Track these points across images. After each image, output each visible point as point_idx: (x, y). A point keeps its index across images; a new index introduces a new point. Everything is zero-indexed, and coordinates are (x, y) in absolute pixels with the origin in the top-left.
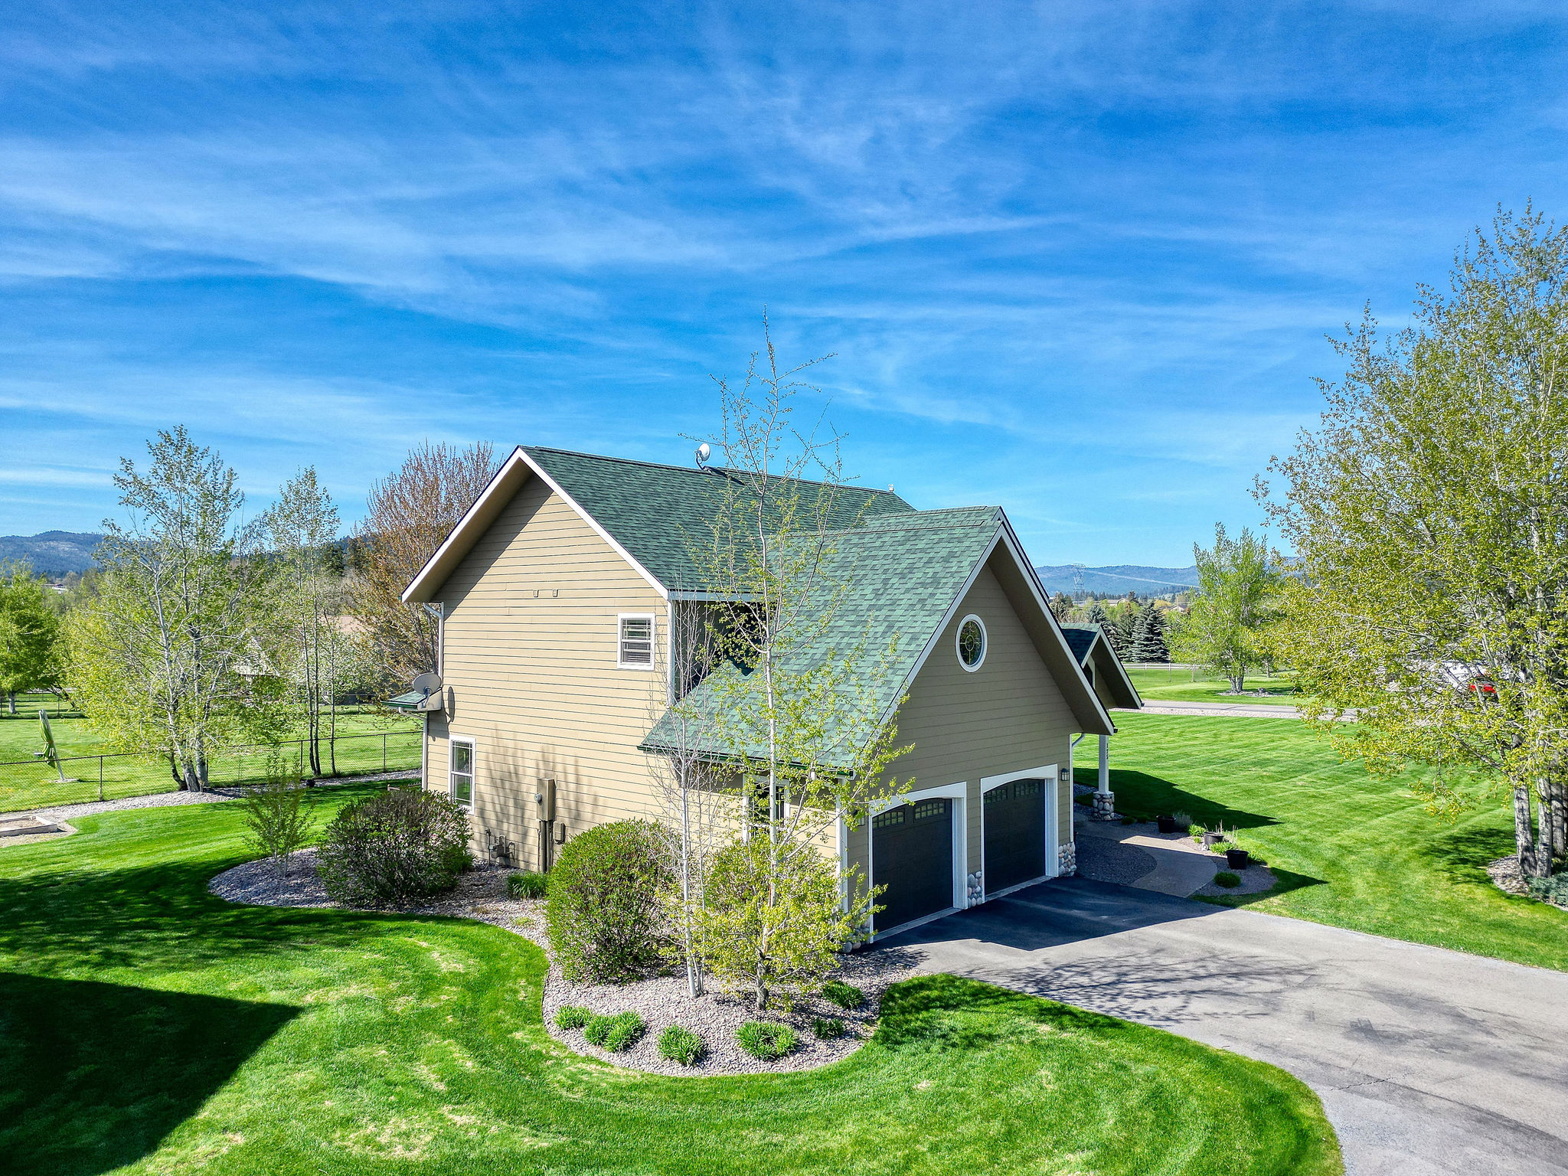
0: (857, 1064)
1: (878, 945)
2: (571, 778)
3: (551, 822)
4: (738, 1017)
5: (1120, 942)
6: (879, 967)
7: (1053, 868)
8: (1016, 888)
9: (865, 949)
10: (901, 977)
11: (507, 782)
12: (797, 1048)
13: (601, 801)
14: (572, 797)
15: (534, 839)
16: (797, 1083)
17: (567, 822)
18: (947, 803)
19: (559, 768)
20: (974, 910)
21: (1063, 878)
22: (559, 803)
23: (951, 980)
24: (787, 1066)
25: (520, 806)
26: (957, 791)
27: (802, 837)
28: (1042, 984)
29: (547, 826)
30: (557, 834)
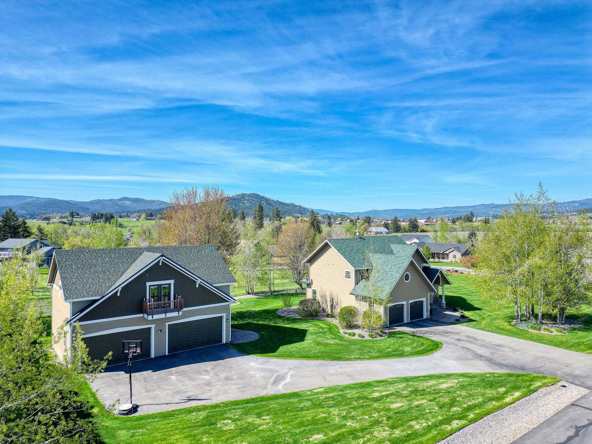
0: (384, 339)
1: (389, 327)
2: (336, 298)
3: (333, 305)
4: (368, 333)
5: (430, 328)
6: (389, 329)
7: (425, 317)
8: (417, 320)
9: (387, 327)
10: (392, 331)
11: (324, 297)
12: (376, 337)
13: (342, 302)
14: (336, 301)
15: (329, 307)
16: (376, 340)
17: (335, 305)
18: (403, 305)
19: (334, 295)
20: (407, 323)
21: (427, 319)
22: (334, 301)
23: (400, 331)
24: (374, 339)
25: (326, 301)
26: (404, 303)
27: (377, 310)
28: (413, 332)
29: (332, 306)
30: (334, 307)
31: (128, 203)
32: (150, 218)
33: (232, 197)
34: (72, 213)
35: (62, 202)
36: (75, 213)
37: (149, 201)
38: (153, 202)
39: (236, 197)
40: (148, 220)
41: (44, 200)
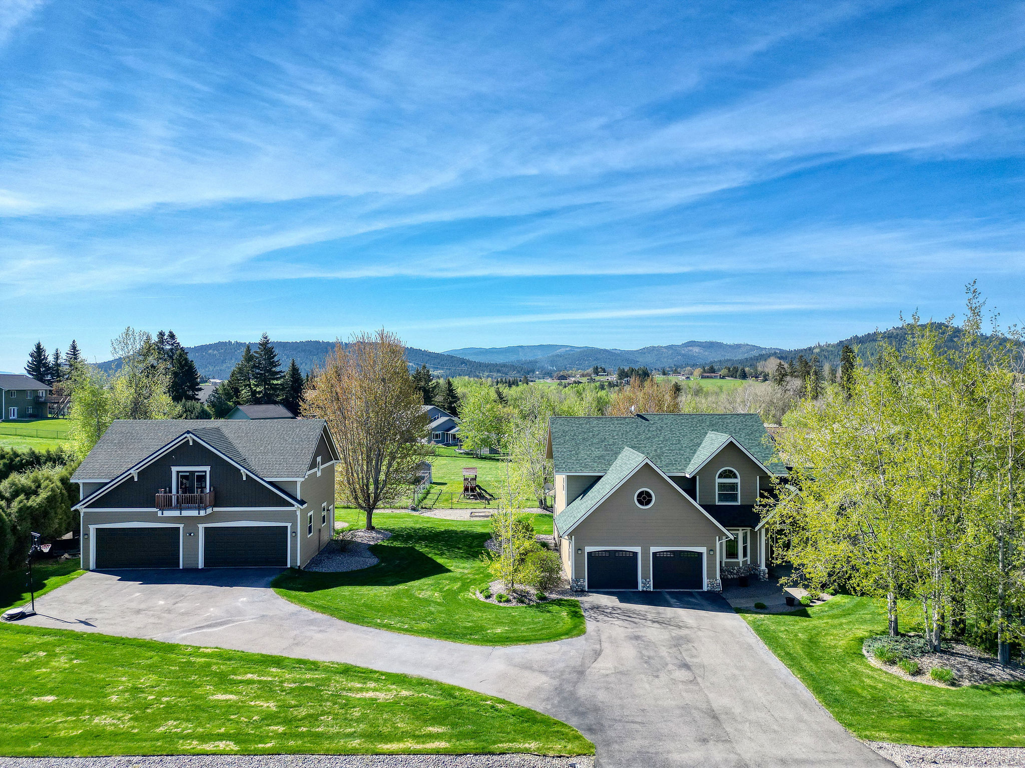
7: (705, 587)
8: (677, 590)
10: (568, 598)
18: (635, 553)
20: (642, 591)
21: (707, 592)
23: (576, 601)
26: (636, 549)
31: (696, 350)
32: (709, 374)
33: (885, 332)
34: (597, 368)
35: (602, 352)
36: (601, 368)
37: (730, 346)
38: (739, 346)
39: (894, 331)
40: (705, 378)
41: (579, 350)
